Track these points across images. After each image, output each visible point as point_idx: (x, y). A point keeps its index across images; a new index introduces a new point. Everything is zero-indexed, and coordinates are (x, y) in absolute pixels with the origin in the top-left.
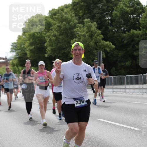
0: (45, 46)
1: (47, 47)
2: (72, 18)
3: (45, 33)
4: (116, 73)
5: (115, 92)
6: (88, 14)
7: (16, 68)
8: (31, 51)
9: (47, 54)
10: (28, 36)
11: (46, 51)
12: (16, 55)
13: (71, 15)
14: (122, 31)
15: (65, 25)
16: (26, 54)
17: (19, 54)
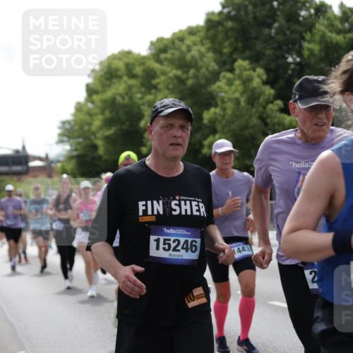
0: (140, 129)
8: (108, 139)
10: (98, 103)
11: (144, 140)
12: (71, 151)
16: (95, 147)
17: (79, 147)
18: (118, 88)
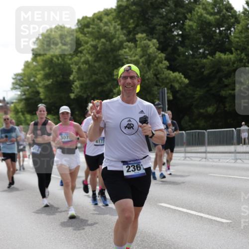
0: (70, 81)
1: (74, 81)
2: (115, 32)
3: (70, 57)
4: (190, 126)
5: (189, 157)
6: (143, 25)
7: (22, 116)
8: (46, 87)
9: (73, 93)
10: (41, 63)
11: (72, 88)
12: (21, 95)
13: (115, 28)
14: (201, 55)
15: (104, 44)
16: (38, 93)
17: (27, 93)
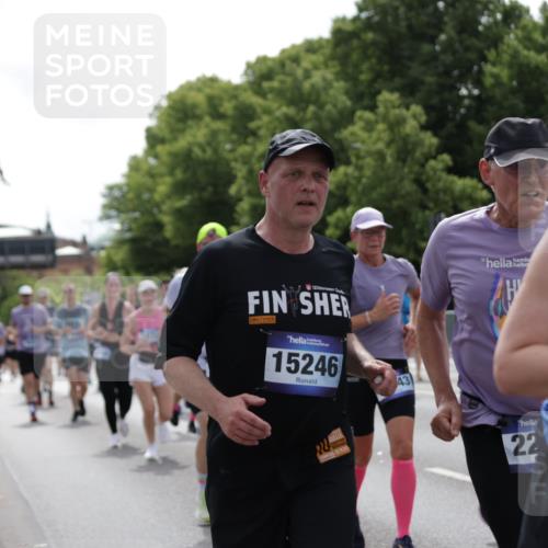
0: (231, 197)
8: (179, 214)
11: (235, 215)
12: (122, 231)
16: (159, 226)
17: (134, 226)
18: (197, 134)
